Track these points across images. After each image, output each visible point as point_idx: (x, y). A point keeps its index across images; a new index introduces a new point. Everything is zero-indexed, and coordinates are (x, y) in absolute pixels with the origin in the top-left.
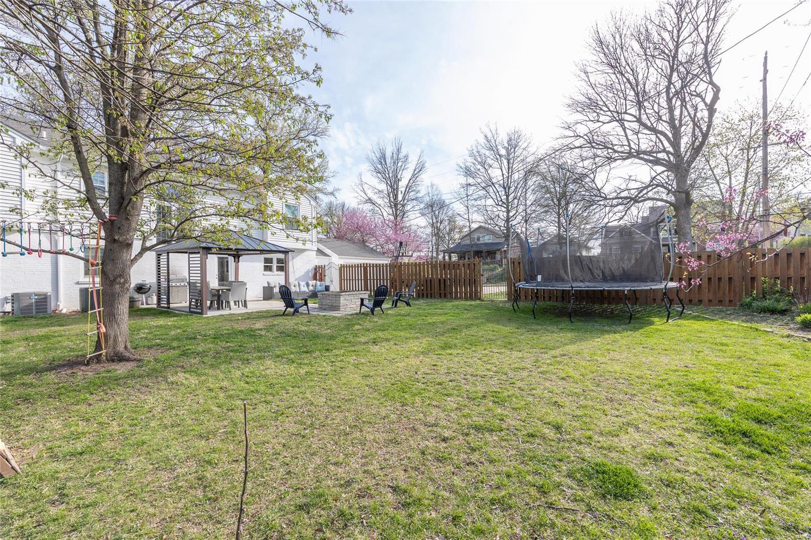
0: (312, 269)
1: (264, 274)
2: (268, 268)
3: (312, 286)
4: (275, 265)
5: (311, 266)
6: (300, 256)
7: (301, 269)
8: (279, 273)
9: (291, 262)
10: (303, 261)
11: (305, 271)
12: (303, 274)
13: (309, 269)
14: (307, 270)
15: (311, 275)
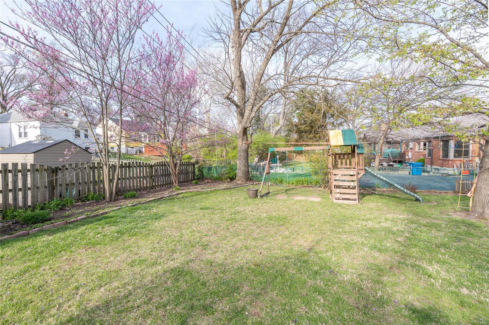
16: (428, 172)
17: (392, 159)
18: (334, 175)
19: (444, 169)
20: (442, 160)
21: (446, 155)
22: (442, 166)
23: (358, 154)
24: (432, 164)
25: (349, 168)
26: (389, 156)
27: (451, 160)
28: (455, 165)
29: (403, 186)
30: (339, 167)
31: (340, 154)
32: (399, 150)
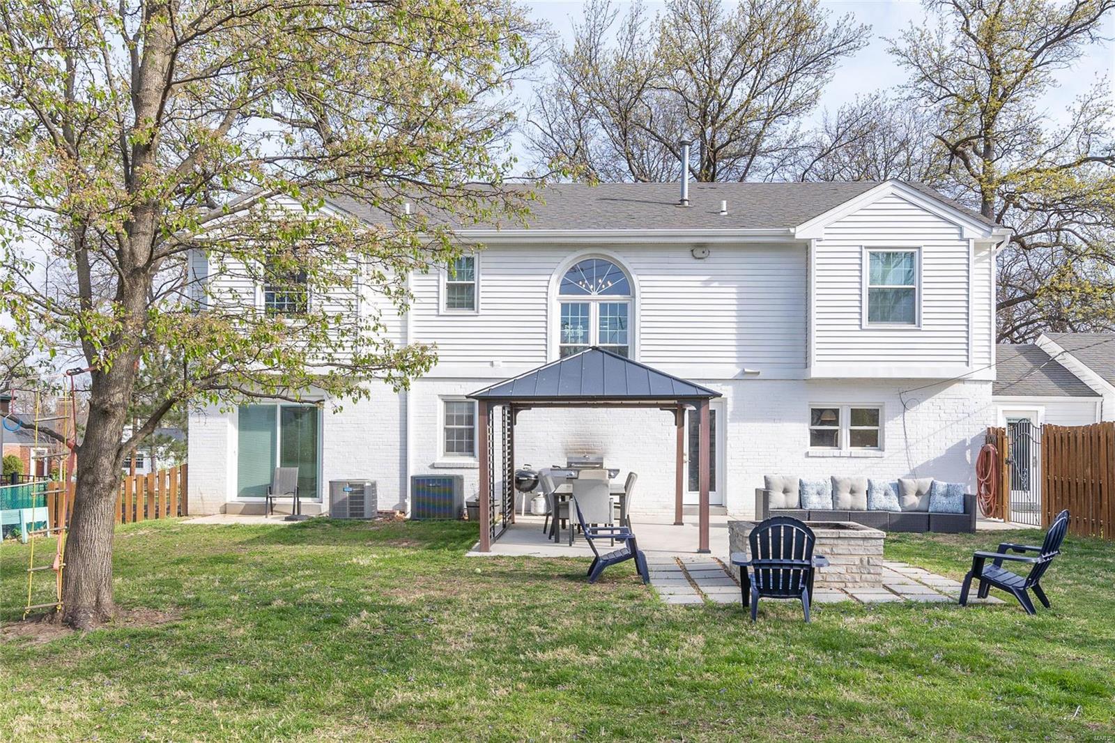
0: (973, 440)
1: (807, 455)
2: (824, 438)
3: (918, 493)
4: (845, 430)
5: (973, 430)
6: (929, 400)
7: (931, 438)
8: (858, 451)
9: (899, 419)
10: (942, 415)
11: (950, 445)
12: (939, 456)
13: (964, 441)
14: (956, 441)
15: (972, 458)
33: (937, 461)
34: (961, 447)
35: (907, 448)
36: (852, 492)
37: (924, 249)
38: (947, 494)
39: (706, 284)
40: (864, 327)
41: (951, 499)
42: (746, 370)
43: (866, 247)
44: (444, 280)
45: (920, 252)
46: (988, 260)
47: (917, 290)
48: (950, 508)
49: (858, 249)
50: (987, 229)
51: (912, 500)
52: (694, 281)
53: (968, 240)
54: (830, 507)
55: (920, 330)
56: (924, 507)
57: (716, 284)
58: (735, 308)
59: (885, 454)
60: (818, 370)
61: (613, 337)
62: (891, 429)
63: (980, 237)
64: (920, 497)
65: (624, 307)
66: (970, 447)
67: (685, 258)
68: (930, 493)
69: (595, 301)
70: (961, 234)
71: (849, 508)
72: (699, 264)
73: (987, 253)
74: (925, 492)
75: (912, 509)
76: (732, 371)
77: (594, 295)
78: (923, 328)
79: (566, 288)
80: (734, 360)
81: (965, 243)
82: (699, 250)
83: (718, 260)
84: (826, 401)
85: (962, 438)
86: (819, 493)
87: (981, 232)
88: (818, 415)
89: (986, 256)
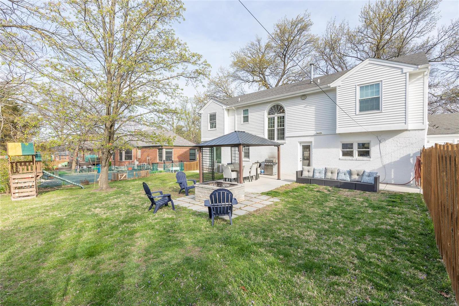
0: (414, 154)
1: (340, 159)
4: (355, 151)
5: (414, 150)
6: (392, 139)
7: (393, 154)
8: (361, 158)
9: (378, 146)
10: (398, 144)
11: (402, 156)
12: (396, 160)
13: (410, 154)
14: (405, 155)
15: (413, 161)
16: (113, 170)
17: (91, 163)
18: (13, 179)
19: (121, 168)
20: (120, 162)
21: (121, 159)
22: (119, 165)
23: (36, 161)
24: (115, 165)
25: (31, 173)
26: (89, 161)
27: (124, 162)
28: (125, 165)
29: (76, 182)
30: (21, 172)
31: (21, 162)
32: (98, 156)
33: (395, 162)
34: (408, 157)
35: (381, 157)
36: (332, 173)
37: (383, 81)
38: (369, 176)
39: (305, 107)
40: (357, 114)
41: (370, 178)
42: (318, 132)
43: (358, 85)
44: (242, 116)
45: (382, 83)
46: (423, 79)
47: (380, 97)
48: (369, 182)
49: (355, 86)
50: (416, 66)
51: (355, 177)
52: (301, 107)
53: (406, 73)
54: (323, 177)
55: (382, 112)
56: (360, 180)
57: (308, 106)
58: (314, 113)
59: (371, 159)
60: (339, 131)
61: (281, 126)
62: (374, 150)
63: (412, 70)
64: (359, 176)
65: (283, 117)
66: (412, 157)
67: (299, 100)
68: (363, 175)
69: (276, 116)
70: (402, 71)
71: (330, 178)
72: (304, 101)
73: (422, 76)
74: (361, 174)
75: (355, 180)
76: (314, 133)
77: (276, 114)
78: (383, 111)
79: (269, 114)
80: (314, 129)
81: (404, 75)
82: (304, 97)
83: (309, 99)
84: (348, 140)
85: (408, 153)
86: (319, 173)
87: (413, 69)
88: (345, 146)
89: (421, 77)
